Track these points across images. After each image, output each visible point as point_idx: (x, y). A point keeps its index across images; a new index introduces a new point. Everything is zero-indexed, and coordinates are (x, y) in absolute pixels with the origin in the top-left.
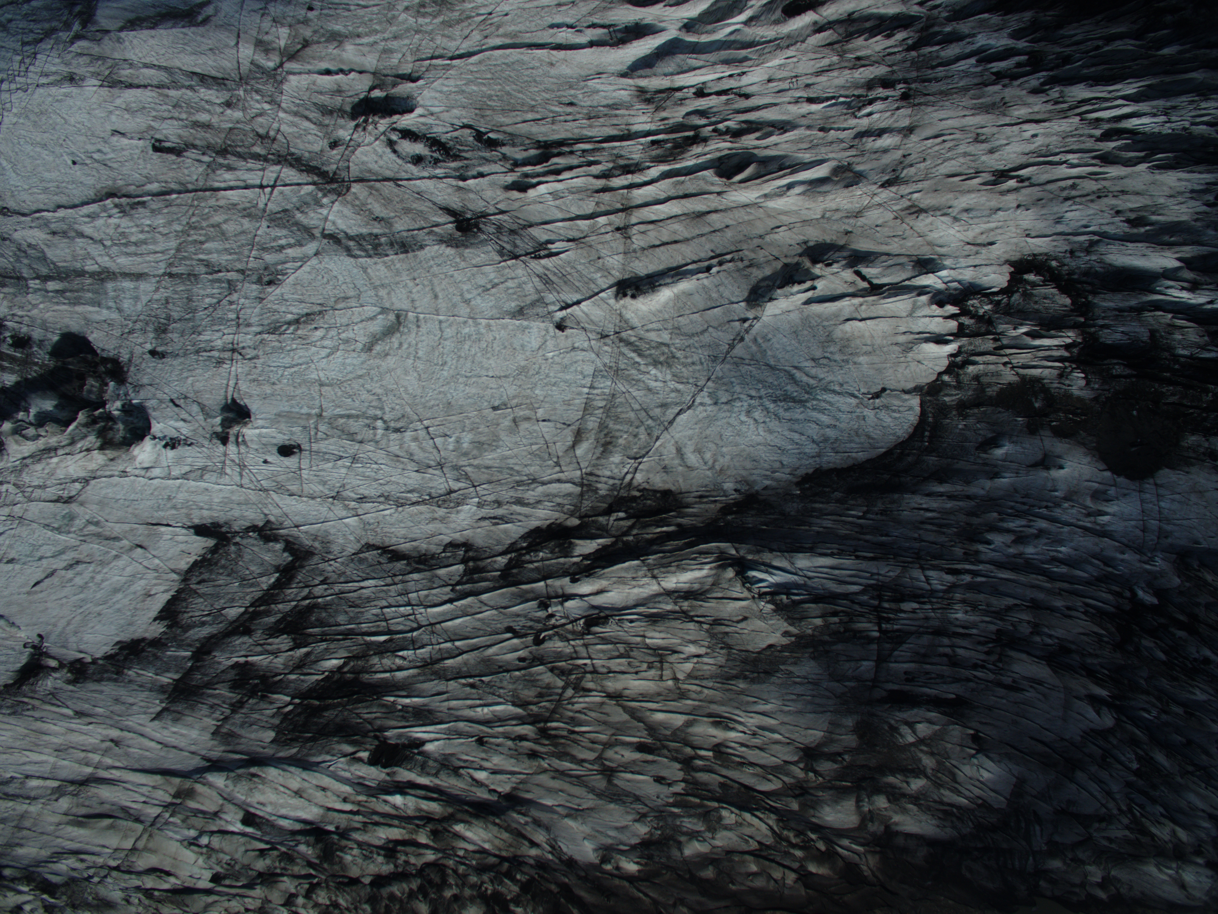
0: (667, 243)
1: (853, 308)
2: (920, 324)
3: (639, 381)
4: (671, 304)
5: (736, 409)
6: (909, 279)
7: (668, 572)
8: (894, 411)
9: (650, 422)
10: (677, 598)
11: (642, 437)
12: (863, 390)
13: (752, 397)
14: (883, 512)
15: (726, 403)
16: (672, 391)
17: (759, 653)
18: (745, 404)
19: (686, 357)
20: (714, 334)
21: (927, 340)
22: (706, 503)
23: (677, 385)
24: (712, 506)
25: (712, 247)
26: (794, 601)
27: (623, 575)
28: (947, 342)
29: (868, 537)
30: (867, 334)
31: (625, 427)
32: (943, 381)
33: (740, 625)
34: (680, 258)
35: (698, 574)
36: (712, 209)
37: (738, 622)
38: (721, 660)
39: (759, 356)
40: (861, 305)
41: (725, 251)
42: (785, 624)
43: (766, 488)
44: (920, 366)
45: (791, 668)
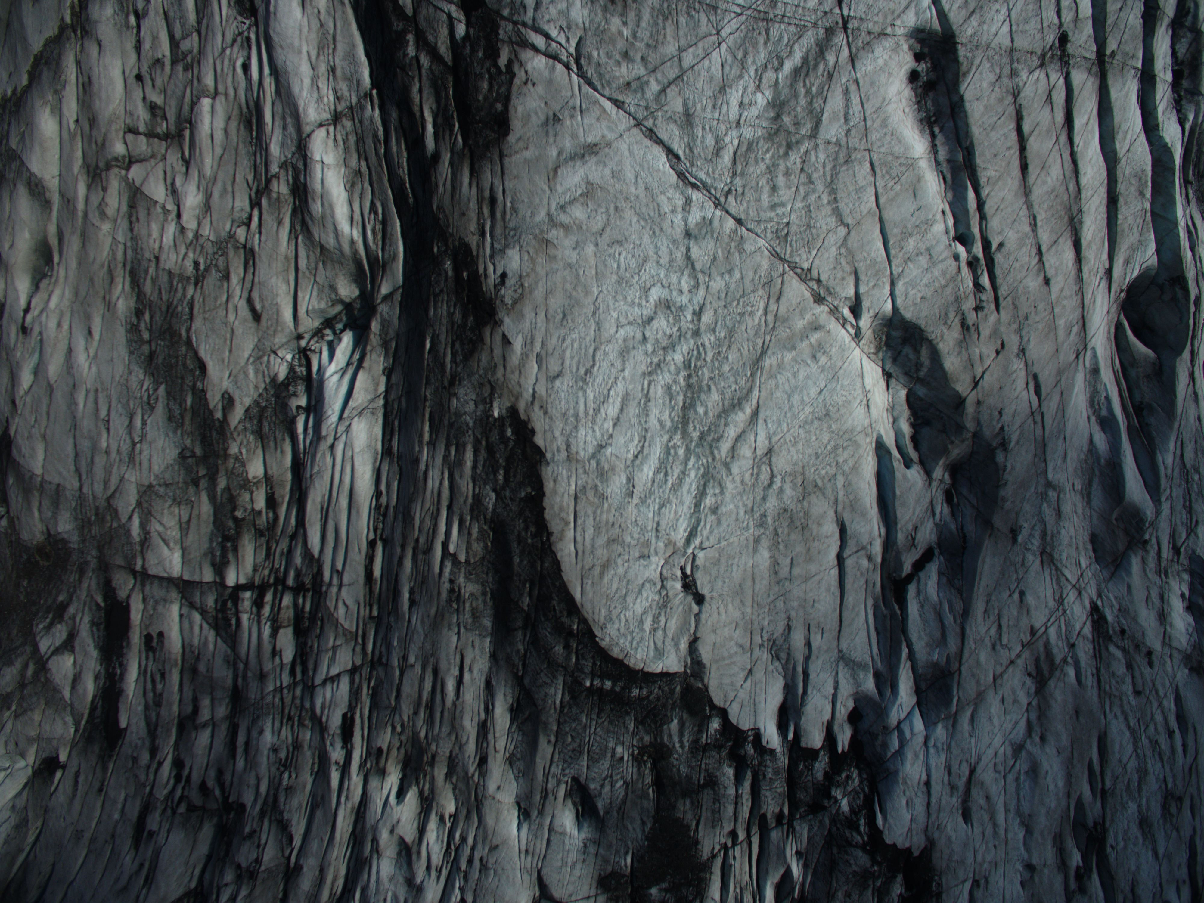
0: (1023, 149)
1: (865, 541)
2: (822, 676)
3: (743, 64)
4: (898, 149)
5: (674, 278)
6: (911, 656)
7: (346, 150)
8: (656, 619)
9: (654, 87)
10: (295, 168)
11: (624, 69)
12: (701, 555)
13: (698, 314)
14: (455, 594)
15: (688, 257)
16: (718, 140)
17: (189, 342)
18: (685, 299)
19: (787, 173)
20: (832, 239)
21: (789, 689)
22: (480, 213)
23: (731, 150)
24: (473, 227)
25: (1010, 245)
26: (292, 422)
27: (340, 46)
28: (782, 727)
29: (408, 564)
30: (813, 568)
31: (644, 33)
32: (709, 718)
33: (242, 304)
34: (991, 173)
35: (341, 212)
36: (1085, 252)
37: (250, 301)
38: (170, 260)
39: (783, 333)
40: (870, 558)
41: (998, 272)
42: (247, 401)
43: (506, 341)
44: (742, 675)
45: (160, 408)
